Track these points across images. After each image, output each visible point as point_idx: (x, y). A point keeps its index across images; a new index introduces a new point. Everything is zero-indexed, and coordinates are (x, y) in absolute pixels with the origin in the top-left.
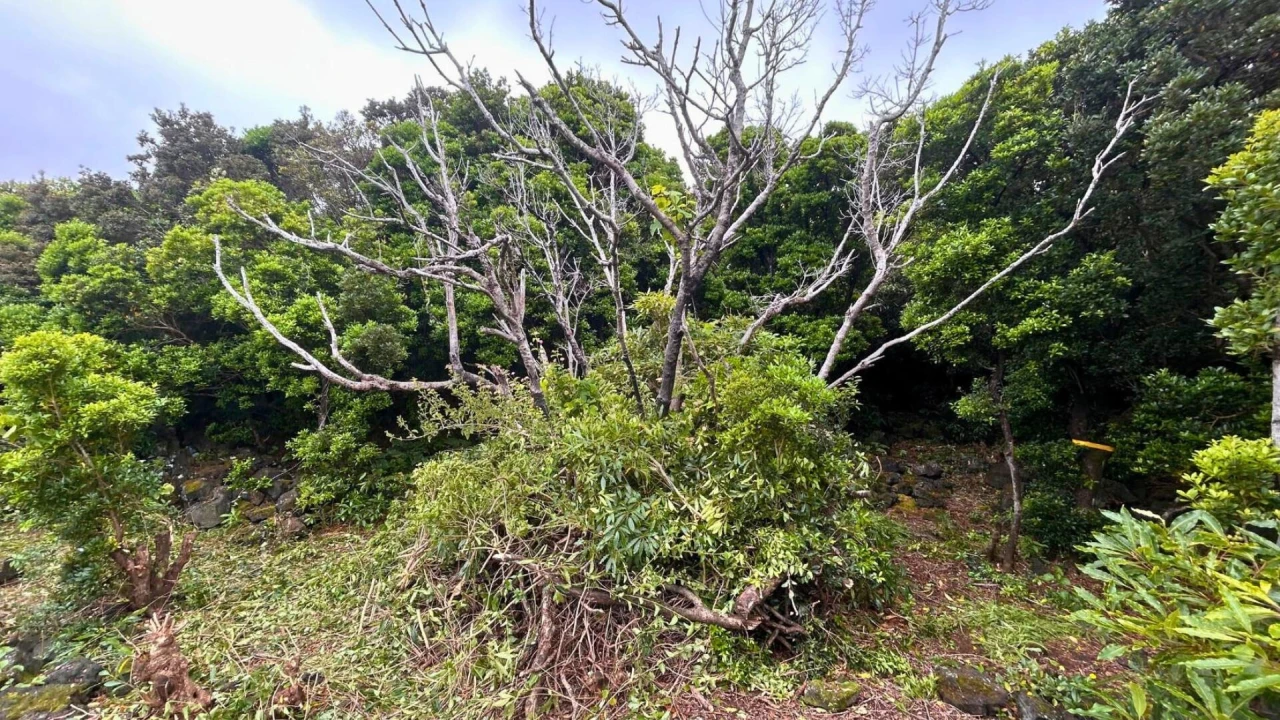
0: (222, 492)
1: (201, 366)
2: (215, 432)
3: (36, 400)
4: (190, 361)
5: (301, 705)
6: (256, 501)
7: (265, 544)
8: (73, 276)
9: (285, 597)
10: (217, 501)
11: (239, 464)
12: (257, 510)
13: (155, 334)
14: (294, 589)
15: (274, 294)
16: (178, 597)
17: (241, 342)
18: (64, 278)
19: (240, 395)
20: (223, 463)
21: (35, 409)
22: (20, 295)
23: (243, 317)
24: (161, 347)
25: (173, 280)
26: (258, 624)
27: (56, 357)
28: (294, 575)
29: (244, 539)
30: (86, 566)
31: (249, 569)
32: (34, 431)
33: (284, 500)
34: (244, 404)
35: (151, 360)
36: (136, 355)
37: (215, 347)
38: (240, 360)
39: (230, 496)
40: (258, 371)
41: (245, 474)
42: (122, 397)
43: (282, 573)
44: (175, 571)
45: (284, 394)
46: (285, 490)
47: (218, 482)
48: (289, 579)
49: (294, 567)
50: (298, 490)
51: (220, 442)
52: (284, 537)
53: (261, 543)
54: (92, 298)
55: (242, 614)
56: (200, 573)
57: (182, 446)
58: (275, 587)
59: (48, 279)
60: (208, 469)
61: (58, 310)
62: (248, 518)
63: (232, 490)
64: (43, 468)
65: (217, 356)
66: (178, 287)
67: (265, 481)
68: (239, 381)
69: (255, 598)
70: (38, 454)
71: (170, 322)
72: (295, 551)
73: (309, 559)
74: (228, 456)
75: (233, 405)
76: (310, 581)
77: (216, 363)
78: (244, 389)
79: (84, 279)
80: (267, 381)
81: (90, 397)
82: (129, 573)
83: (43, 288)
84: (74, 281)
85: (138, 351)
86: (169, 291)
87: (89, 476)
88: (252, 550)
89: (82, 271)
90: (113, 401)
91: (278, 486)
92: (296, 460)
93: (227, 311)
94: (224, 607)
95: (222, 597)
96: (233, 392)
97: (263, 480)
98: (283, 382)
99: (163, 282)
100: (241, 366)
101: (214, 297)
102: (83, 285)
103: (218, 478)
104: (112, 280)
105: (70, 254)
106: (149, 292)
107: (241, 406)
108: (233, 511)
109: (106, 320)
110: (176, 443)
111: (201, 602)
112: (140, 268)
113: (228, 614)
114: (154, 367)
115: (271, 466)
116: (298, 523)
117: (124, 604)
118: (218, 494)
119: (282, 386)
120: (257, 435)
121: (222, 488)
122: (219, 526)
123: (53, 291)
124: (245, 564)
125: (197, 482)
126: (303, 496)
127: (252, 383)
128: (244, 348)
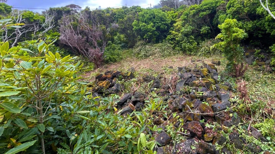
0: (253, 57)
1: (252, 26)
2: (252, 42)
3: (226, 32)
4: (250, 25)
5: (271, 114)
6: (260, 60)
7: (261, 72)
8: (232, 8)
9: (266, 86)
10: (252, 59)
11: (257, 51)
12: (260, 63)
13: (244, 19)
14: (268, 85)
15: (272, 6)
16: (243, 77)
17: (261, 20)
18: (230, 8)
19: (259, 33)
20: (253, 50)
21: (226, 34)
22: (223, 13)
23: (264, 13)
24: (245, 22)
25: (249, 6)
26: (259, 90)
27: (230, 24)
28: (269, 82)
29: (257, 69)
30: (230, 65)
31: (257, 76)
32: (226, 38)
33: (267, 62)
34: (260, 36)
35: (243, 25)
36: (240, 24)
37: (255, 21)
38: (260, 24)
39: (255, 58)
40: (265, 28)
41: (258, 53)
42: (239, 32)
43: (266, 80)
44: (244, 72)
45: (271, 34)
46: (267, 59)
47: (252, 54)
48: (267, 82)
49: (269, 80)
50: (271, 60)
51: (252, 45)
52: (266, 71)
53: (260, 71)
54: (235, 12)
55: (256, 86)
56: (248, 74)
57: (245, 45)
58: (264, 83)
59: (227, 9)
60: (250, 51)
61: (228, 15)
62: (258, 64)
63: (255, 57)
64: (226, 45)
65: (255, 24)
66: (250, 7)
67: (263, 56)
68: (259, 30)
69: (259, 84)
70: (226, 43)
71: (247, 16)
72: (269, 76)
73: (272, 79)
74: (254, 48)
75: (257, 36)
76: (273, 85)
77: (255, 25)
78: (260, 32)
79: (233, 8)
80: (267, 30)
81: (234, 32)
82: (236, 69)
83: (227, 11)
84: (232, 9)
85: (241, 23)
86: (248, 8)
87: (232, 48)
88: (258, 72)
89: (233, 7)
90: (238, 33)
91: (266, 58)
92: (272, 52)
93: (260, 12)
94: (252, 83)
95: (252, 81)
96: (258, 33)
97: (262, 56)
98: (271, 30)
99: (247, 7)
100: (261, 26)
101: (257, 9)
102: (233, 9)
103: (252, 53)
104: (238, 8)
105: (231, 3)
106: (244, 9)
107: (259, 36)
108: (255, 62)
109: (236, 16)
110: (244, 44)
111: (248, 80)
112: (243, 4)
113: (253, 85)
114: (243, 26)
115: (264, 52)
116: (270, 69)
117: (234, 75)
118: (252, 57)
119: (271, 32)
120: (261, 44)
121: (253, 56)
122: (252, 64)
123: (228, 11)
124: (257, 75)
125: (248, 53)
126: (273, 62)
127: (263, 31)
128: (262, 21)
